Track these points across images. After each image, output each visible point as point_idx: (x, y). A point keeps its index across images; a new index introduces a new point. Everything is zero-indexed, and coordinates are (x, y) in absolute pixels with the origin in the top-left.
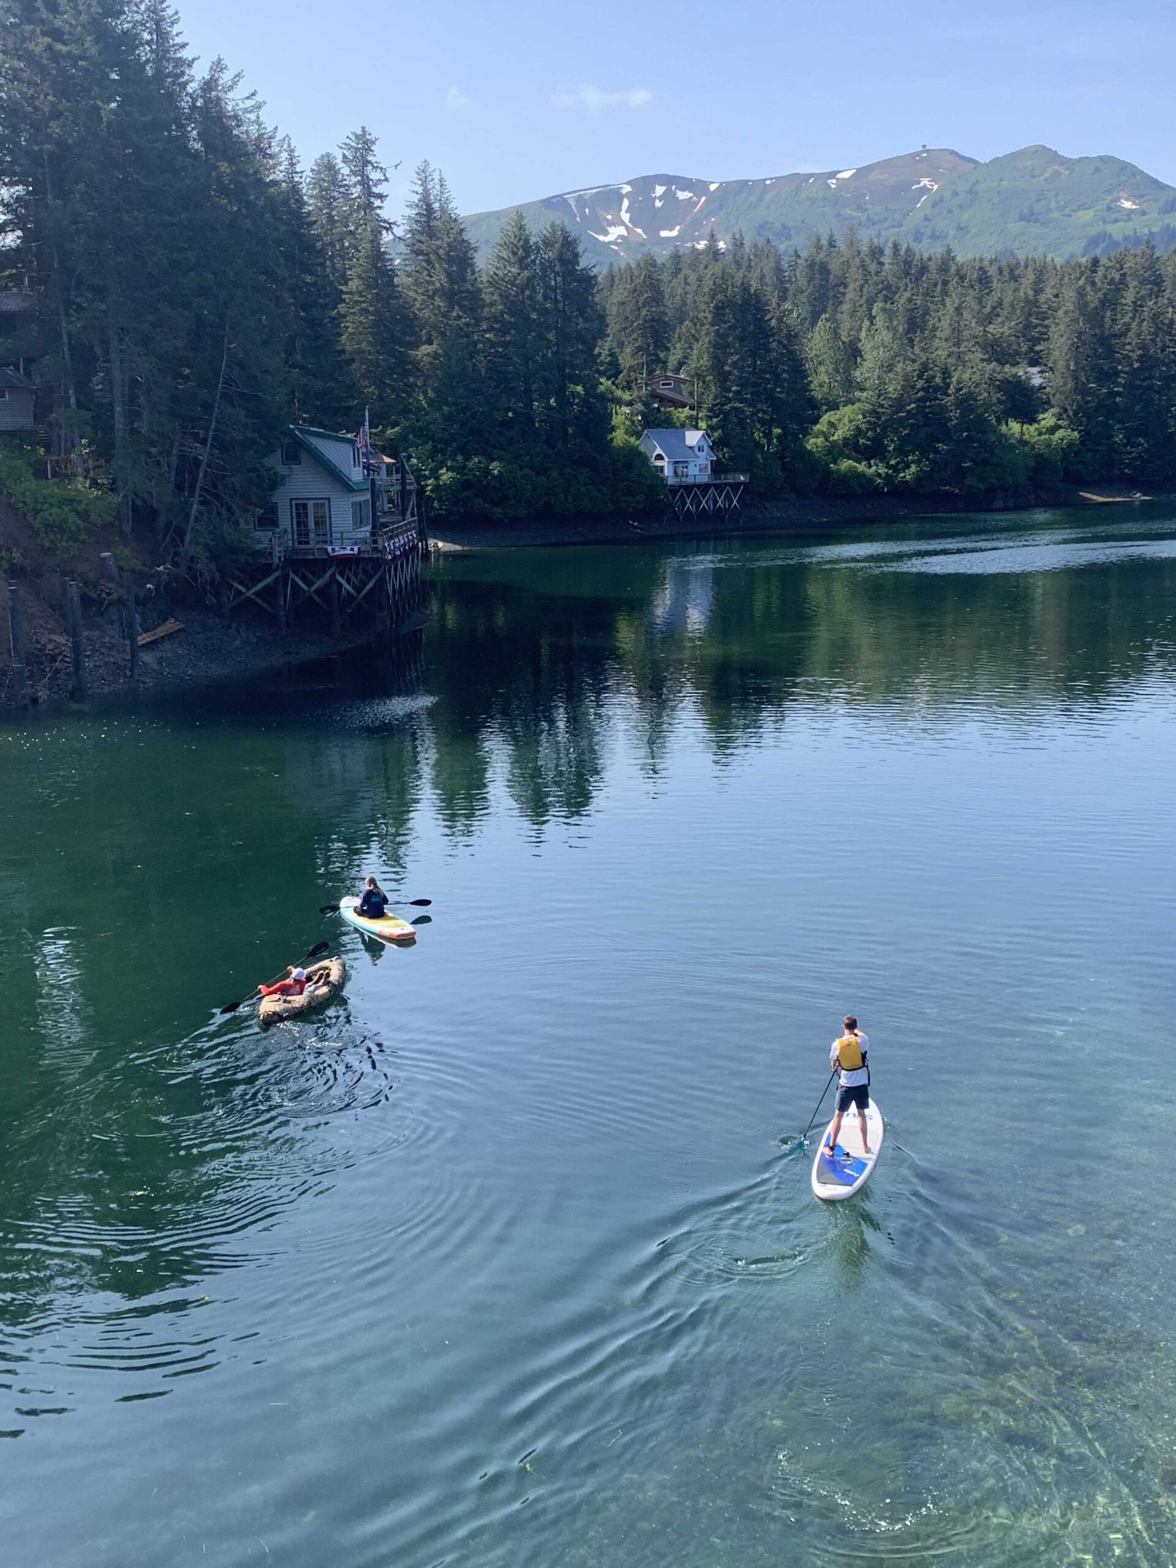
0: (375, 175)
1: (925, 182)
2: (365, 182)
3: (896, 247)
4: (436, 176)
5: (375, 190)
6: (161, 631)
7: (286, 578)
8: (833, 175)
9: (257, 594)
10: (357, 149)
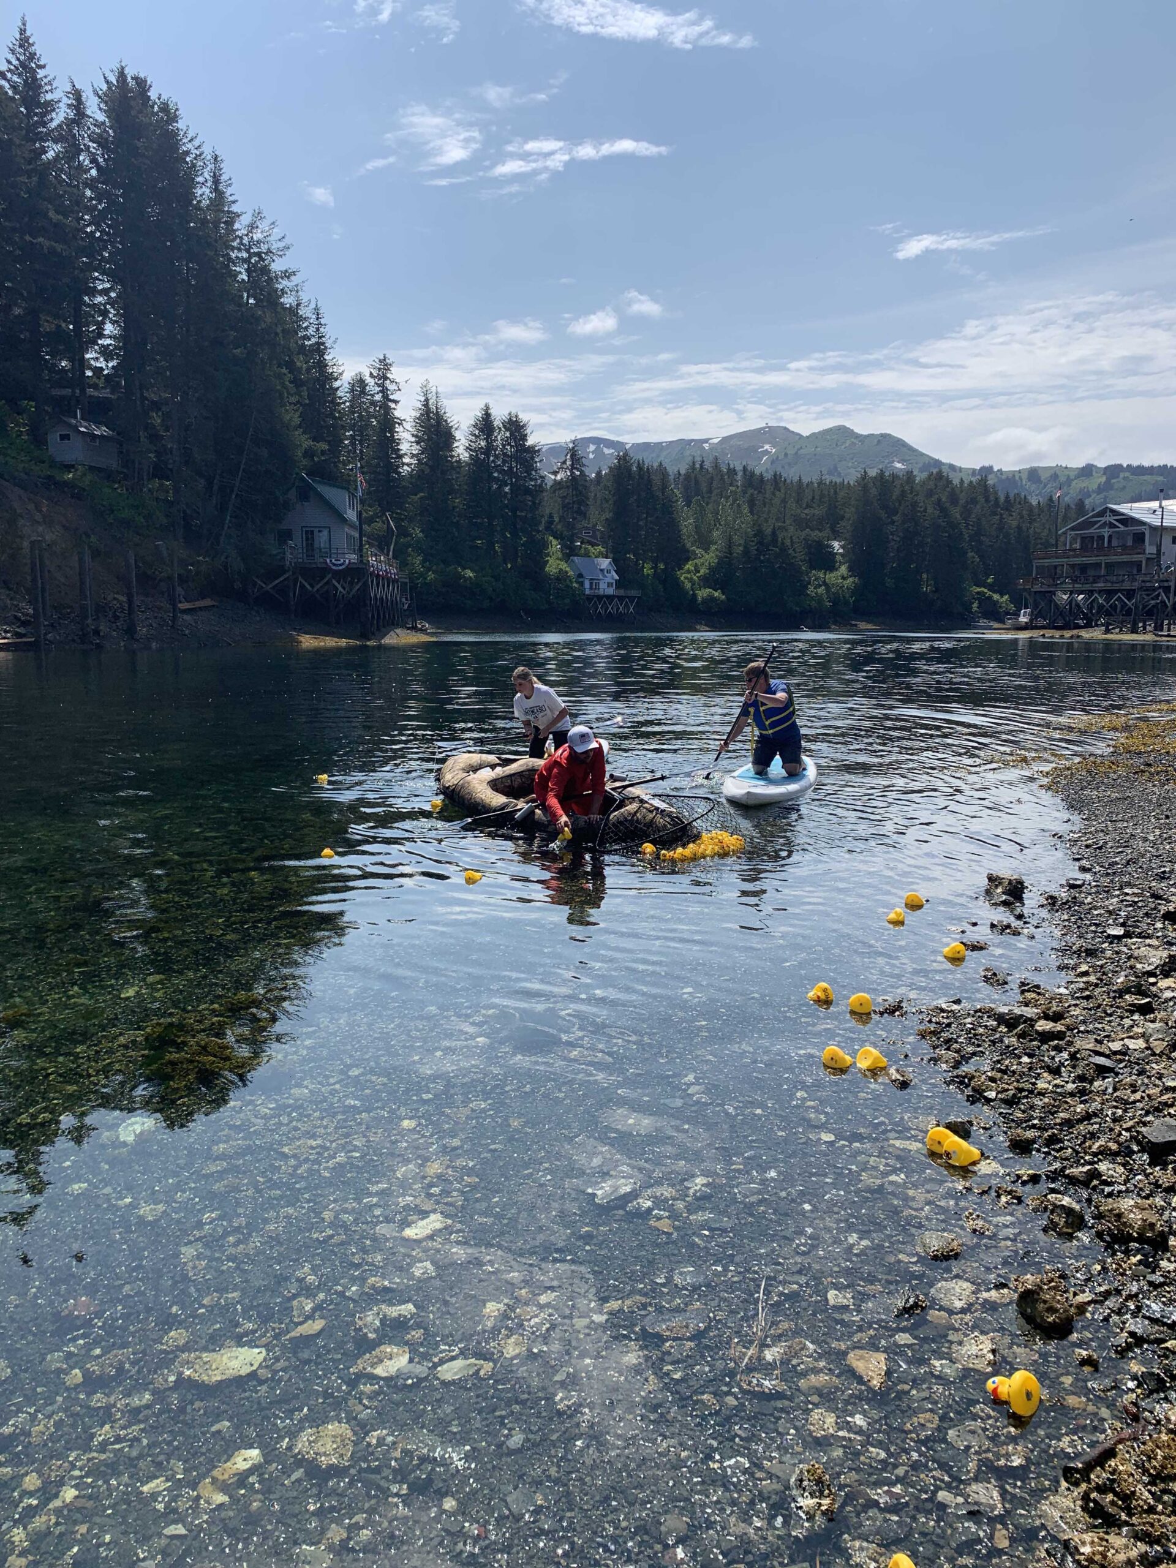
0: (392, 387)
1: (767, 447)
2: (384, 391)
4: (434, 389)
5: (391, 397)
6: (198, 604)
7: (296, 581)
8: (706, 441)
9: (273, 588)
10: (379, 369)
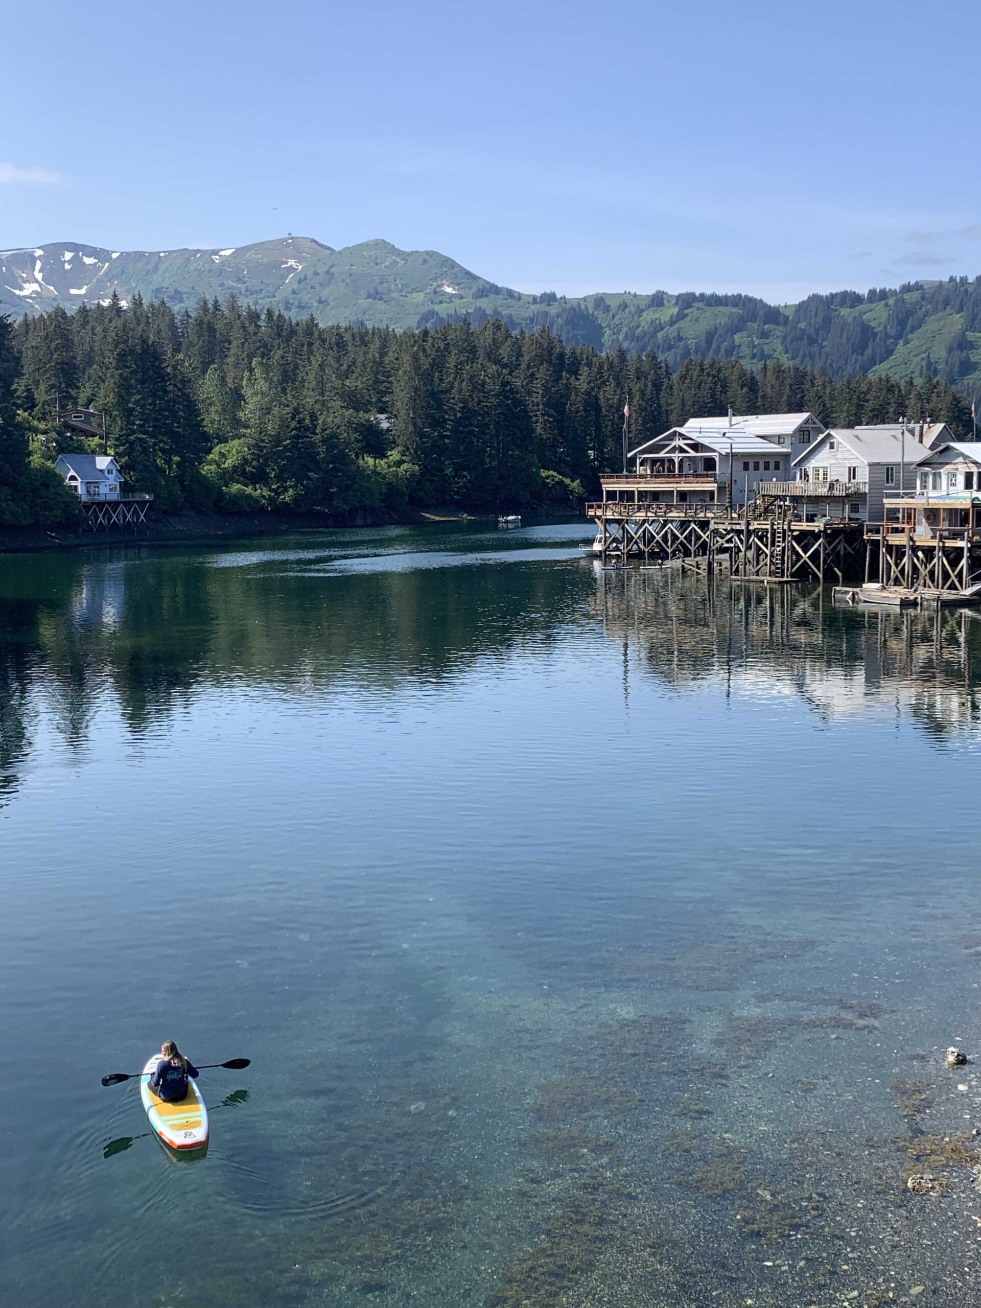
1: (292, 262)
3: (270, 313)
8: (216, 252)
